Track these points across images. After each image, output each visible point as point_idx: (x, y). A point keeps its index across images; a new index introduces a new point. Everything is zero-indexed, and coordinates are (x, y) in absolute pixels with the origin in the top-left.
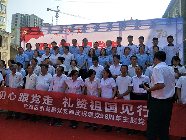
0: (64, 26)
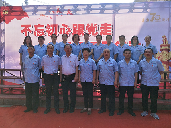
0: (52, 6)
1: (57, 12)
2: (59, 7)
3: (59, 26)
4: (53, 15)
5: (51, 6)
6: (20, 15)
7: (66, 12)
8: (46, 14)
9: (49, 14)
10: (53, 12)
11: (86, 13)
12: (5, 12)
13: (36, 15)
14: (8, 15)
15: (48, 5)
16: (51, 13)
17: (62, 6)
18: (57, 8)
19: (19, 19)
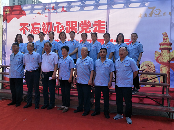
0: (48, 4)
1: (52, 10)
2: (54, 5)
3: (53, 24)
4: (48, 13)
5: (46, 4)
6: (19, 14)
7: (61, 10)
8: (42, 13)
9: (45, 13)
10: (48, 10)
11: (80, 10)
12: (7, 12)
13: (33, 13)
14: (9, 14)
15: (44, 4)
16: (47, 11)
17: (57, 3)
18: (52, 5)
19: (18, 18)
